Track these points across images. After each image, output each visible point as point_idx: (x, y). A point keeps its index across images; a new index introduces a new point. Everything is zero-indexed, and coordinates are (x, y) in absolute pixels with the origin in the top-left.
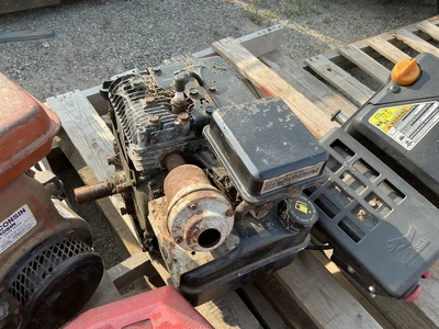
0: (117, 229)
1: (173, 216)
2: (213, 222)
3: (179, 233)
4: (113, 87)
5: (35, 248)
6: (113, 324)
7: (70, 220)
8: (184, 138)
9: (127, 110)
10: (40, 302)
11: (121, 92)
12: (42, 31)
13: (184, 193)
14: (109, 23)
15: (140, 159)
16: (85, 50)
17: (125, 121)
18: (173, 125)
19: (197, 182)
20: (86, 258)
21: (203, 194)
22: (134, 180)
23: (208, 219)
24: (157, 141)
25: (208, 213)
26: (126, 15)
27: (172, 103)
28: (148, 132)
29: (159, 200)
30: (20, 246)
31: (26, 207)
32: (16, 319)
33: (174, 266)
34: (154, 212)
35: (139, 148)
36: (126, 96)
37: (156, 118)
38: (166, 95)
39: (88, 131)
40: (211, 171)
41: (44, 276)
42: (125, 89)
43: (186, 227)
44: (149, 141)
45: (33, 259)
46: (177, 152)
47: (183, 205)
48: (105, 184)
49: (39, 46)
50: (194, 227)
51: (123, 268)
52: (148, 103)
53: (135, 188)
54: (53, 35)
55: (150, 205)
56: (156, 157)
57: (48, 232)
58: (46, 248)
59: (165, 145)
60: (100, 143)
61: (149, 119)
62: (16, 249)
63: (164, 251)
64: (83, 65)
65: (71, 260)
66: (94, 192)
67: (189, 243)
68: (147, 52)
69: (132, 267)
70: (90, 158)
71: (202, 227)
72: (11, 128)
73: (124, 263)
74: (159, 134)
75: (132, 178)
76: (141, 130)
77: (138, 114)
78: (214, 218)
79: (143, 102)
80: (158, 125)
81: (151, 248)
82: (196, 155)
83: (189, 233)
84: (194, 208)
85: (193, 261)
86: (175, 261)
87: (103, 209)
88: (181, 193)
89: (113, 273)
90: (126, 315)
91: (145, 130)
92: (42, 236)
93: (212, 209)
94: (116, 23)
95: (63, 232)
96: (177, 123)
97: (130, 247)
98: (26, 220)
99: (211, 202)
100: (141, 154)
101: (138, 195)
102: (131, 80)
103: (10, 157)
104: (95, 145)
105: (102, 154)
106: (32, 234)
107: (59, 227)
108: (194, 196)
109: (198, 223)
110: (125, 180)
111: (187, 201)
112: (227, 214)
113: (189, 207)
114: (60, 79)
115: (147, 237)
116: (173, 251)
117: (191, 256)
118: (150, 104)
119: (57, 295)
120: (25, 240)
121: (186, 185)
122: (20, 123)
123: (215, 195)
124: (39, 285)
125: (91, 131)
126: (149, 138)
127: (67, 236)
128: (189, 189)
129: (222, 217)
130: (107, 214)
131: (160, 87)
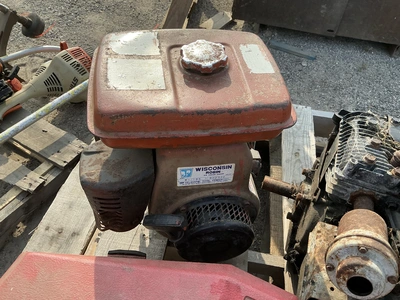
0: (272, 227)
1: (338, 245)
2: (372, 275)
3: (335, 262)
4: (349, 116)
5: (220, 197)
6: (242, 288)
7: (252, 194)
8: (386, 189)
9: (350, 139)
10: (200, 234)
11: (354, 124)
12: (307, 52)
13: (360, 233)
14: (364, 69)
15: (336, 183)
16: (333, 81)
17: (342, 148)
18: (384, 173)
19: (378, 232)
20: (245, 229)
21: (378, 246)
22: (316, 197)
23: (370, 269)
24: (360, 178)
25: (372, 265)
26: (383, 68)
27: (395, 154)
28: (359, 166)
29: (329, 226)
30: (213, 188)
31: (233, 165)
32: (179, 233)
33: (309, 286)
34: (319, 232)
35: (341, 174)
36: (356, 129)
37: (373, 158)
38: (393, 146)
39: (299, 141)
40: (395, 233)
41: (213, 219)
42: (359, 122)
43: (345, 262)
44: (354, 173)
45: (213, 203)
46: (372, 197)
47: (354, 242)
48: (290, 187)
49: (299, 62)
50: (352, 266)
51: (261, 257)
52: (372, 143)
53: (312, 204)
54: (314, 59)
55: (319, 224)
56: (350, 190)
57: (234, 193)
58: (226, 202)
59: (366, 185)
60: (301, 154)
61: (366, 156)
62: (209, 189)
63: (307, 267)
64: (323, 91)
65: (235, 222)
66: (278, 187)
67: (338, 276)
68: (384, 106)
69: (267, 263)
70: (287, 161)
71: (359, 271)
72: (264, 107)
73: (263, 255)
74: (367, 173)
75: (315, 195)
76: (353, 161)
77: (358, 147)
78: (375, 272)
79: (369, 140)
80: (371, 165)
81: (293, 260)
82: (388, 211)
83: (345, 268)
84: (363, 252)
85: (327, 294)
86: (313, 283)
87: (272, 205)
88: (357, 231)
89: (252, 256)
90: (254, 290)
91: (356, 162)
92: (229, 192)
93: (378, 264)
94: (370, 71)
95: (243, 199)
96: (389, 173)
97: (273, 247)
98: (227, 174)
99: (382, 258)
100: (340, 180)
101: (312, 211)
102: (368, 118)
103: (249, 126)
104: (297, 154)
105: (298, 163)
106: (224, 186)
107: (243, 194)
108: (369, 242)
109: (359, 266)
110: (307, 193)
111: (360, 241)
112: (390, 279)
113: (359, 247)
114: (299, 93)
115: (297, 249)
116: (316, 274)
117: (329, 289)
118: (374, 145)
119: (212, 239)
120: (218, 187)
121: (366, 228)
122: (271, 107)
123: (389, 254)
124: (207, 223)
125: (301, 142)
126: (356, 171)
127: (243, 204)
128: (367, 233)
129: (384, 278)
130: (272, 210)
131: (391, 135)
